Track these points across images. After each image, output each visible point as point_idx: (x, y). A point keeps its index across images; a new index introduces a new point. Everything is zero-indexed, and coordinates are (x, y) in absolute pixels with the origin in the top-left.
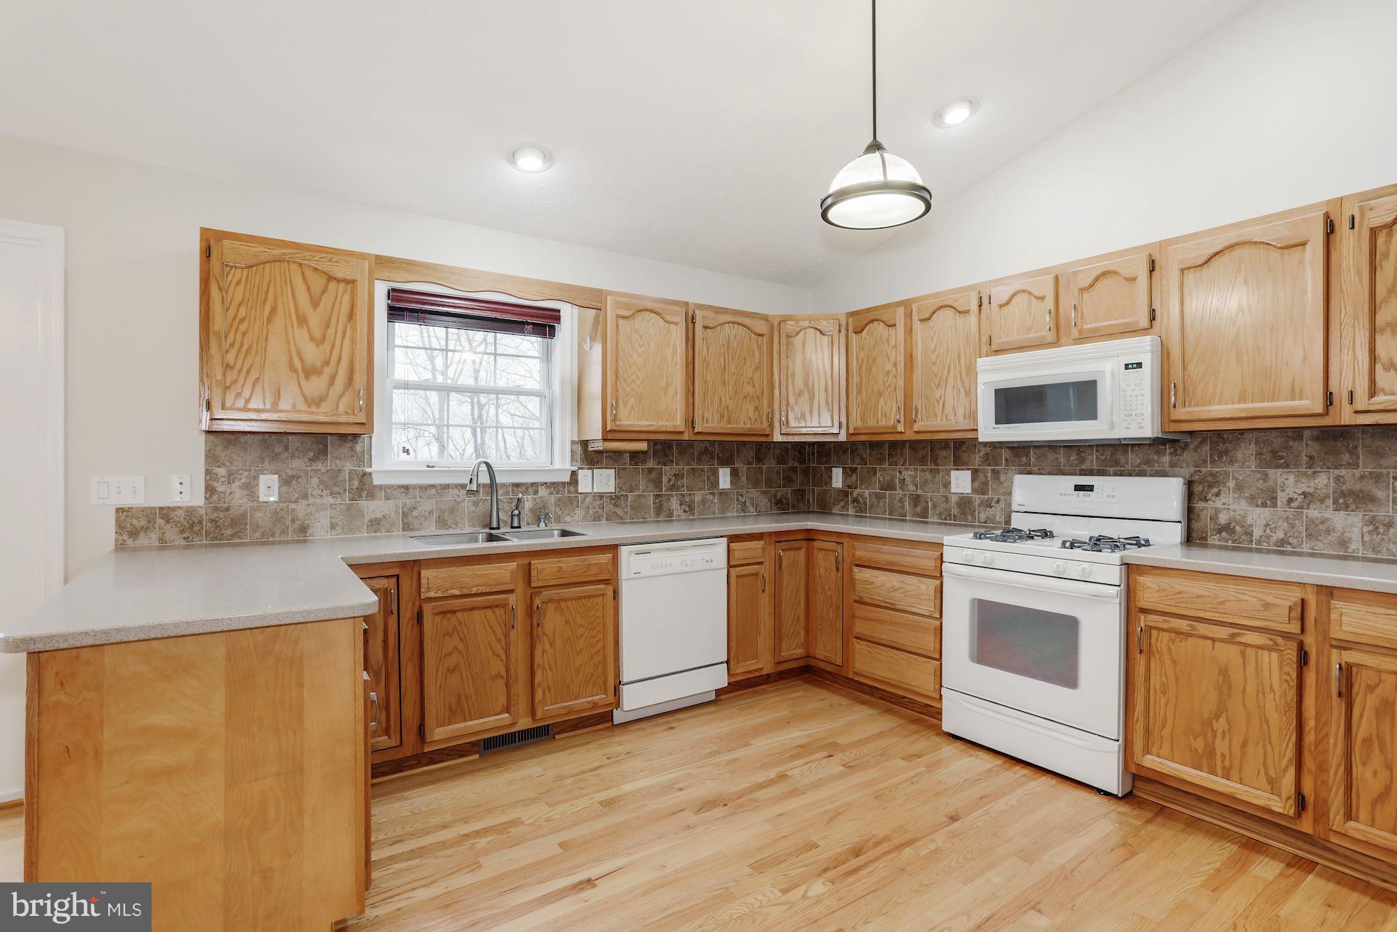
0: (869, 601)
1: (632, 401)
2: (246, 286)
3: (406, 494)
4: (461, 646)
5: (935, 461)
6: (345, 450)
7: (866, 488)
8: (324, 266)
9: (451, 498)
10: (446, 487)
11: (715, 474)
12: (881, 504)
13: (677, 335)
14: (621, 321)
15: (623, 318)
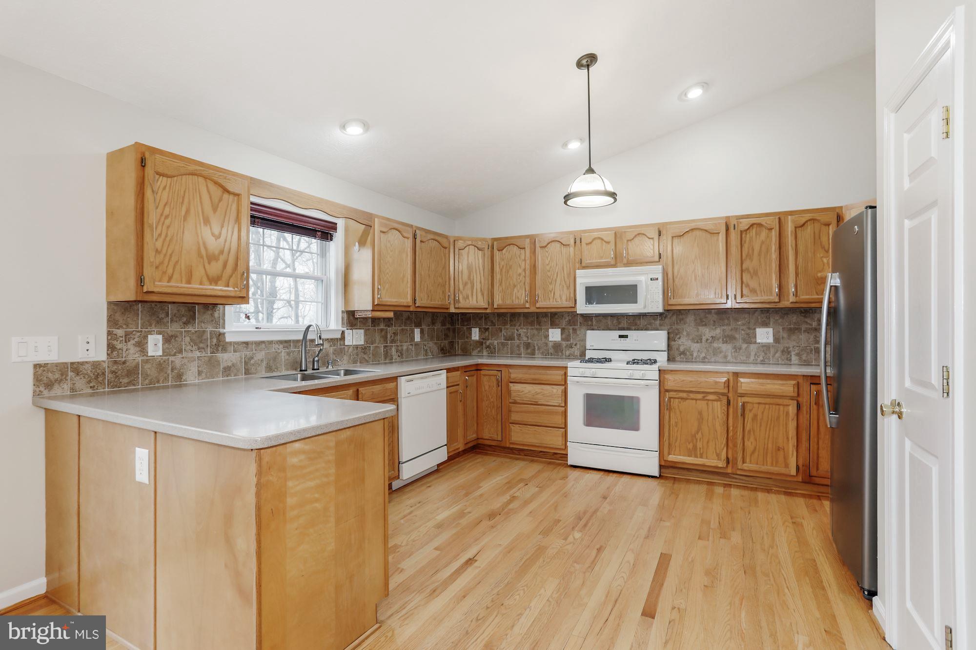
0: (521, 402)
1: (387, 286)
2: (169, 191)
3: (247, 348)
5: (539, 323)
6: (207, 316)
7: (495, 340)
8: (221, 181)
9: (274, 350)
10: (271, 342)
11: (413, 332)
12: (505, 348)
13: (409, 243)
14: (382, 235)
15: (384, 232)
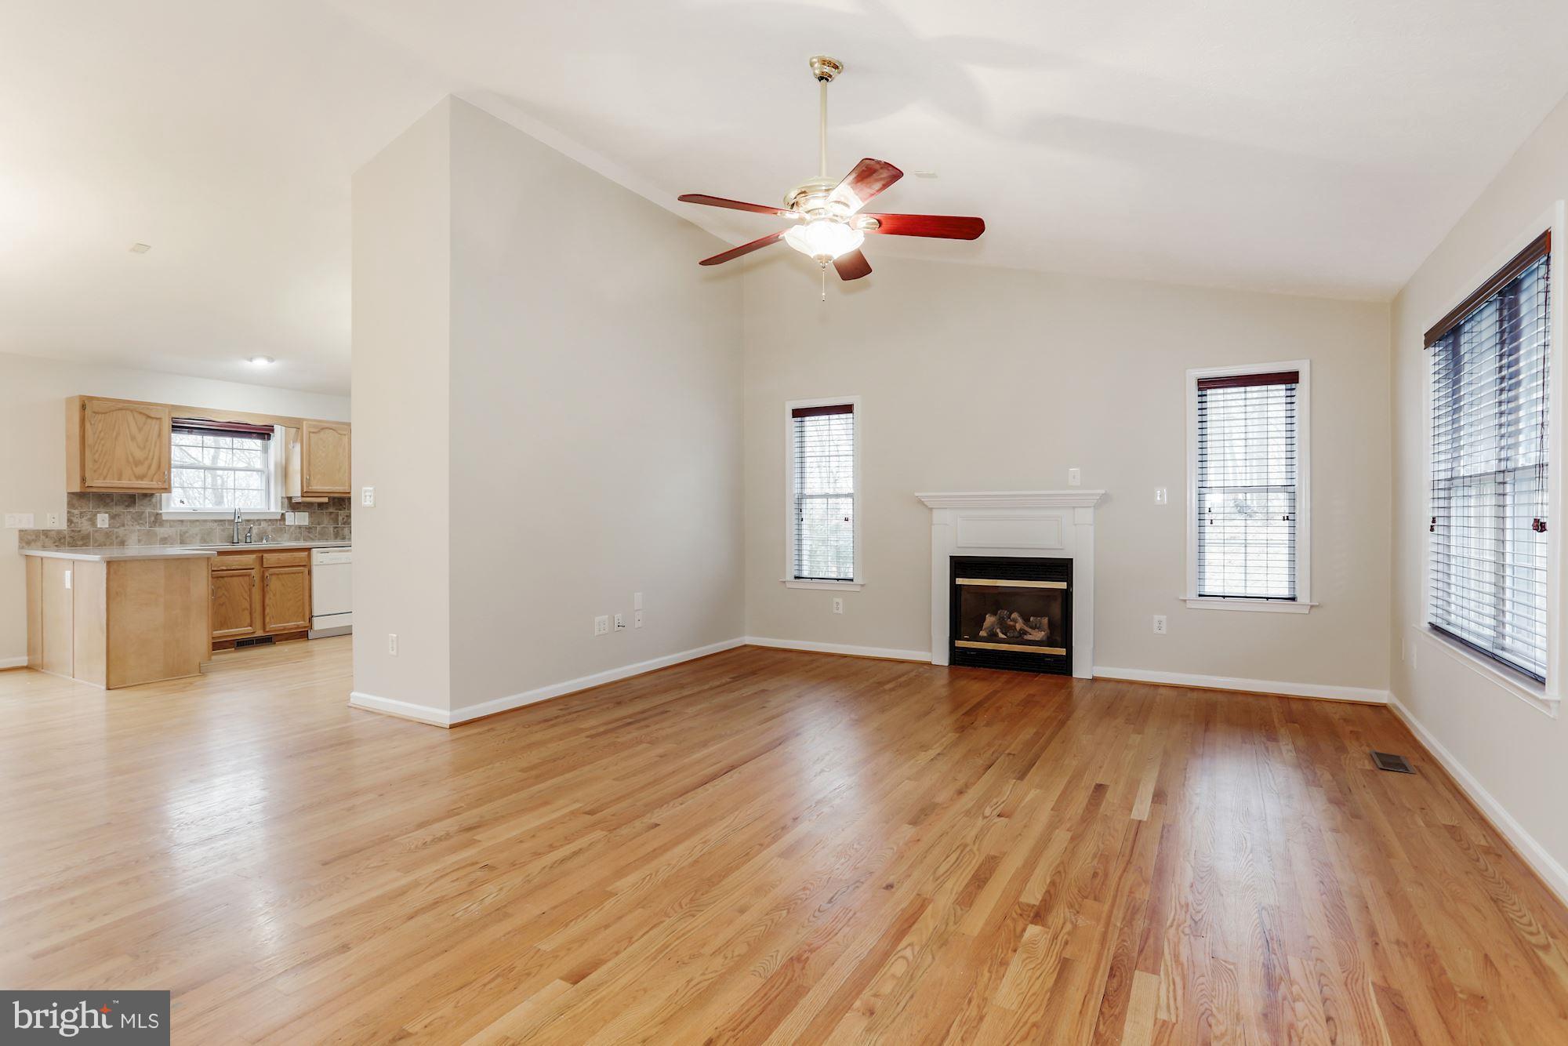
1: (317, 476)
2: (103, 423)
3: (182, 524)
4: (226, 593)
6: (146, 501)
8: (145, 411)
9: (208, 527)
10: (205, 521)
14: (311, 435)
15: (313, 432)
